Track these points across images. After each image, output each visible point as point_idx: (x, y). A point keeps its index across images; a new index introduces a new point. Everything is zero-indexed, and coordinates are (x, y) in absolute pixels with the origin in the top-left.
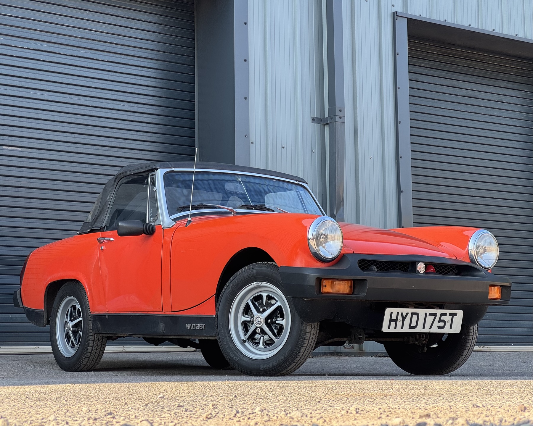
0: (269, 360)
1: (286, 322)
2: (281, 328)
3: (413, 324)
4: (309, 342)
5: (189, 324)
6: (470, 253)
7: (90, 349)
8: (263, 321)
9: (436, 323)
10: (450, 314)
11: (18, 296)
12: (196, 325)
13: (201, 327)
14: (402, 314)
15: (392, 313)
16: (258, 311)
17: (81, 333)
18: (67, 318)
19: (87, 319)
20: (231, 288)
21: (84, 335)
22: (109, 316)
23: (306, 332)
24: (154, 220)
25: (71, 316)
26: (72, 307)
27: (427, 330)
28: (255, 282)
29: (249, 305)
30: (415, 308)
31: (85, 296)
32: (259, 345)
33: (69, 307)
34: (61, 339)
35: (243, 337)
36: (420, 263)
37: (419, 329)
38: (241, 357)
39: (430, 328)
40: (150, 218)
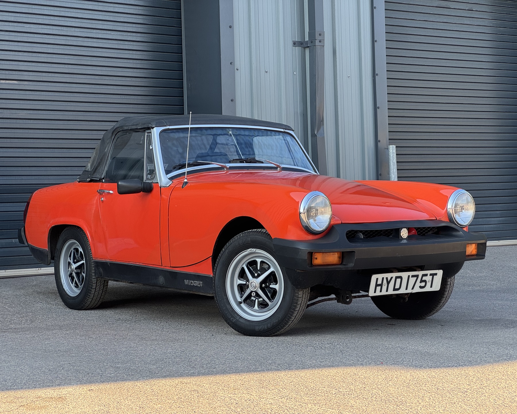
0: (264, 322)
1: (279, 287)
2: (274, 293)
3: (397, 286)
4: (301, 306)
5: (187, 281)
6: (449, 211)
7: (93, 291)
8: (258, 285)
9: (418, 284)
10: (431, 275)
11: (23, 234)
12: (194, 281)
13: (199, 284)
14: (387, 278)
15: (377, 279)
16: (254, 276)
17: (84, 275)
18: (70, 259)
19: (89, 263)
20: (227, 254)
21: (88, 278)
22: (110, 263)
23: (298, 297)
24: (151, 178)
25: (74, 258)
26: (74, 249)
27: (409, 291)
28: (250, 249)
29: (244, 269)
30: (399, 272)
31: (87, 241)
32: (254, 307)
33: (72, 249)
34: (64, 277)
35: (239, 300)
36: (403, 229)
37: (403, 291)
38: (238, 318)
39: (413, 289)
40: (148, 175)
